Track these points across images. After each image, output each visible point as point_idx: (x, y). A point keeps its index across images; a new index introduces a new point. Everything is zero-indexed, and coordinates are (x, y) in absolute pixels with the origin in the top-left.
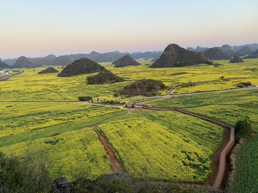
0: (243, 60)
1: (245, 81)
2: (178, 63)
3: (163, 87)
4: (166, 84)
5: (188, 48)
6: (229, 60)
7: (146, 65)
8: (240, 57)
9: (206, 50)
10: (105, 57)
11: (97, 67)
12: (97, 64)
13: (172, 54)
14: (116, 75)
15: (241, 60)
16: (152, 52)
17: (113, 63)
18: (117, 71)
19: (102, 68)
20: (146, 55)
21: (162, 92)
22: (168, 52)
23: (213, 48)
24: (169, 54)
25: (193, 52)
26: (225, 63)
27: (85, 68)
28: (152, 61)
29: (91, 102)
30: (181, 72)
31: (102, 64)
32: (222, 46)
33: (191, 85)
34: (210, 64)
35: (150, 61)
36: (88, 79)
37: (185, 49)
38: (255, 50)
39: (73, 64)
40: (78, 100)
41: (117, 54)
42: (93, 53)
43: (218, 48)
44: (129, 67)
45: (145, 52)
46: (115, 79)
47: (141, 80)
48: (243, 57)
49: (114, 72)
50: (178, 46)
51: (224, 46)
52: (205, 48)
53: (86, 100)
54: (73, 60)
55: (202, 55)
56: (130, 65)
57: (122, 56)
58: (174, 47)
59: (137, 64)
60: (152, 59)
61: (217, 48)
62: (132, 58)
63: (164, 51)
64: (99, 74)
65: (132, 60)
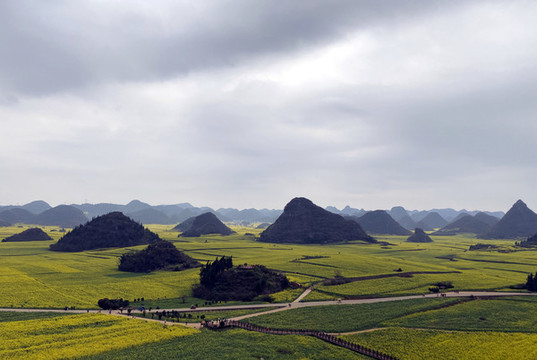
0: (432, 237)
1: (441, 278)
2: (311, 235)
3: (285, 284)
4: (291, 279)
6: (407, 237)
7: (246, 234)
8: (427, 232)
9: (363, 214)
11: (142, 235)
12: (142, 227)
13: (299, 218)
14: (186, 253)
15: (427, 237)
17: (176, 227)
19: (154, 237)
22: (292, 212)
24: (294, 217)
27: (116, 235)
28: (259, 227)
29: (126, 312)
30: (319, 254)
31: (153, 228)
33: (341, 281)
34: (371, 241)
35: (255, 228)
38: (450, 221)
39: (88, 223)
40: (96, 306)
41: (186, 208)
42: (135, 203)
43: (385, 213)
45: (245, 210)
46: (182, 262)
47: (239, 266)
48: (431, 232)
50: (311, 202)
53: (115, 308)
54: (89, 216)
56: (213, 233)
57: (199, 214)
58: (302, 205)
59: (227, 232)
60: (259, 224)
62: (218, 220)
63: (283, 208)
64: (148, 249)
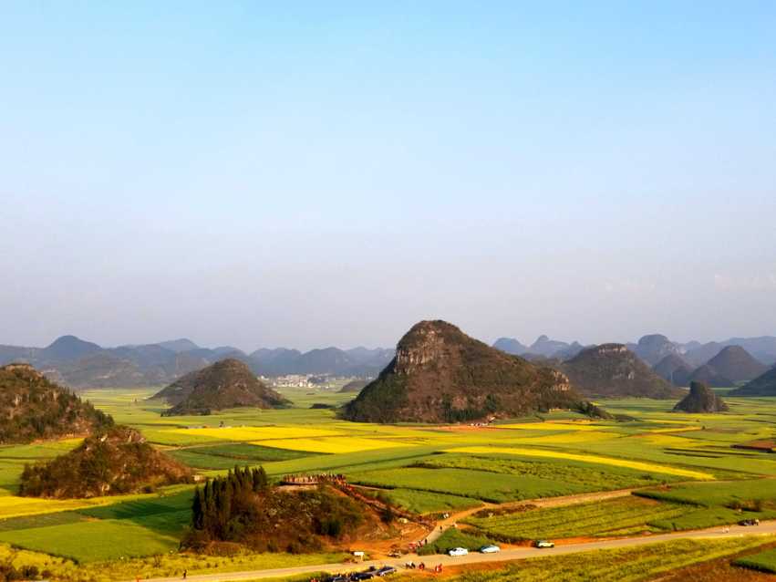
4: (403, 501)
5: (500, 340)
6: (674, 402)
8: (715, 390)
9: (575, 353)
11: (77, 413)
12: (75, 400)
16: (343, 349)
20: (317, 363)
22: (415, 354)
23: (603, 346)
24: (420, 365)
25: (519, 361)
32: (640, 341)
37: (484, 346)
42: (67, 343)
43: (623, 349)
46: (161, 472)
51: (646, 340)
52: (570, 343)
55: (556, 375)
56: (239, 404)
60: (347, 380)
61: (619, 346)
63: (395, 347)
64: (83, 447)
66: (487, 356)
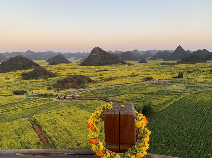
0: (147, 61)
1: (149, 76)
2: (102, 62)
3: (90, 81)
4: (93, 79)
5: (109, 51)
6: (138, 61)
7: (76, 63)
8: (145, 59)
9: (122, 53)
10: (40, 56)
11: (32, 64)
12: (32, 61)
13: (97, 55)
14: (50, 71)
15: (146, 61)
16: (81, 53)
17: (47, 61)
18: (51, 68)
19: (37, 65)
20: (77, 55)
21: (90, 85)
22: (94, 54)
23: (127, 52)
24: (95, 55)
25: (112, 55)
26: (135, 63)
27: (21, 65)
28: (82, 60)
29: (25, 95)
30: (104, 69)
31: (37, 62)
32: (133, 51)
33: (111, 79)
34: (125, 63)
35: (80, 61)
36: (23, 74)
37: (106, 52)
38: (154, 54)
39: (8, 61)
40: (13, 94)
41: (51, 53)
42: (29, 52)
44: (62, 65)
45: (76, 53)
46: (49, 75)
47: (72, 75)
48: (147, 59)
49: (48, 69)
50: (101, 49)
51: (134, 51)
52: (121, 51)
53: (21, 94)
54: (8, 57)
55: (119, 57)
56: (62, 63)
57: (56, 55)
58: (98, 50)
59: (68, 62)
60: (82, 58)
61: (129, 52)
62: (64, 57)
63: (90, 52)
64: (34, 71)
65: (64, 58)
66: (107, 54)
